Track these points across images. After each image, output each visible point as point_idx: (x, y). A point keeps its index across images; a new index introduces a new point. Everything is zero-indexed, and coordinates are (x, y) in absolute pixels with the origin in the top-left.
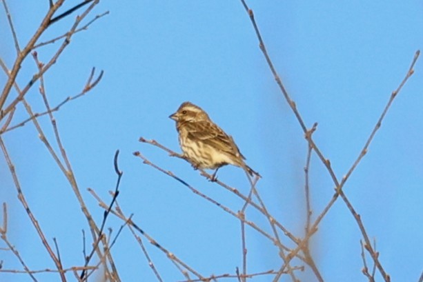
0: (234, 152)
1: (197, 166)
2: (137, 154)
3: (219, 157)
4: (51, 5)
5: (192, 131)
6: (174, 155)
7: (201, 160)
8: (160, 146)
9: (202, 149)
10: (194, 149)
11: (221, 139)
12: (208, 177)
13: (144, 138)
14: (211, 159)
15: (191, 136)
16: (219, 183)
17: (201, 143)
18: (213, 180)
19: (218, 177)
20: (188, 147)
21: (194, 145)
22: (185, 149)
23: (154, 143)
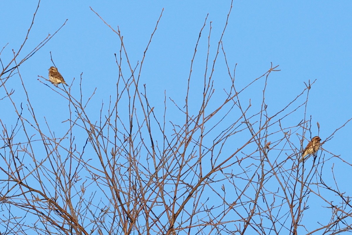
0: (63, 80)
1: (53, 83)
2: (38, 80)
3: (59, 81)
4: (3, 69)
5: (52, 74)
6: (47, 80)
7: (54, 82)
8: (43, 78)
9: (54, 79)
10: (52, 79)
11: (60, 77)
12: (56, 86)
13: (39, 76)
14: (57, 82)
15: (51, 75)
16: (59, 88)
17: (54, 78)
18: (57, 87)
19: (58, 86)
20: (51, 78)
21: (52, 78)
22: (50, 79)
23: (42, 77)
